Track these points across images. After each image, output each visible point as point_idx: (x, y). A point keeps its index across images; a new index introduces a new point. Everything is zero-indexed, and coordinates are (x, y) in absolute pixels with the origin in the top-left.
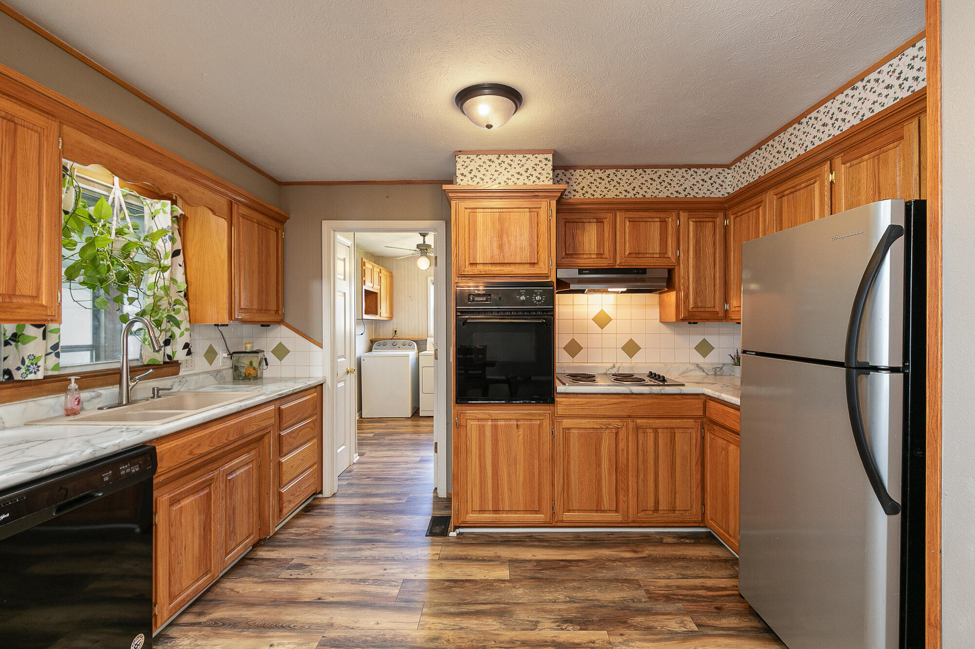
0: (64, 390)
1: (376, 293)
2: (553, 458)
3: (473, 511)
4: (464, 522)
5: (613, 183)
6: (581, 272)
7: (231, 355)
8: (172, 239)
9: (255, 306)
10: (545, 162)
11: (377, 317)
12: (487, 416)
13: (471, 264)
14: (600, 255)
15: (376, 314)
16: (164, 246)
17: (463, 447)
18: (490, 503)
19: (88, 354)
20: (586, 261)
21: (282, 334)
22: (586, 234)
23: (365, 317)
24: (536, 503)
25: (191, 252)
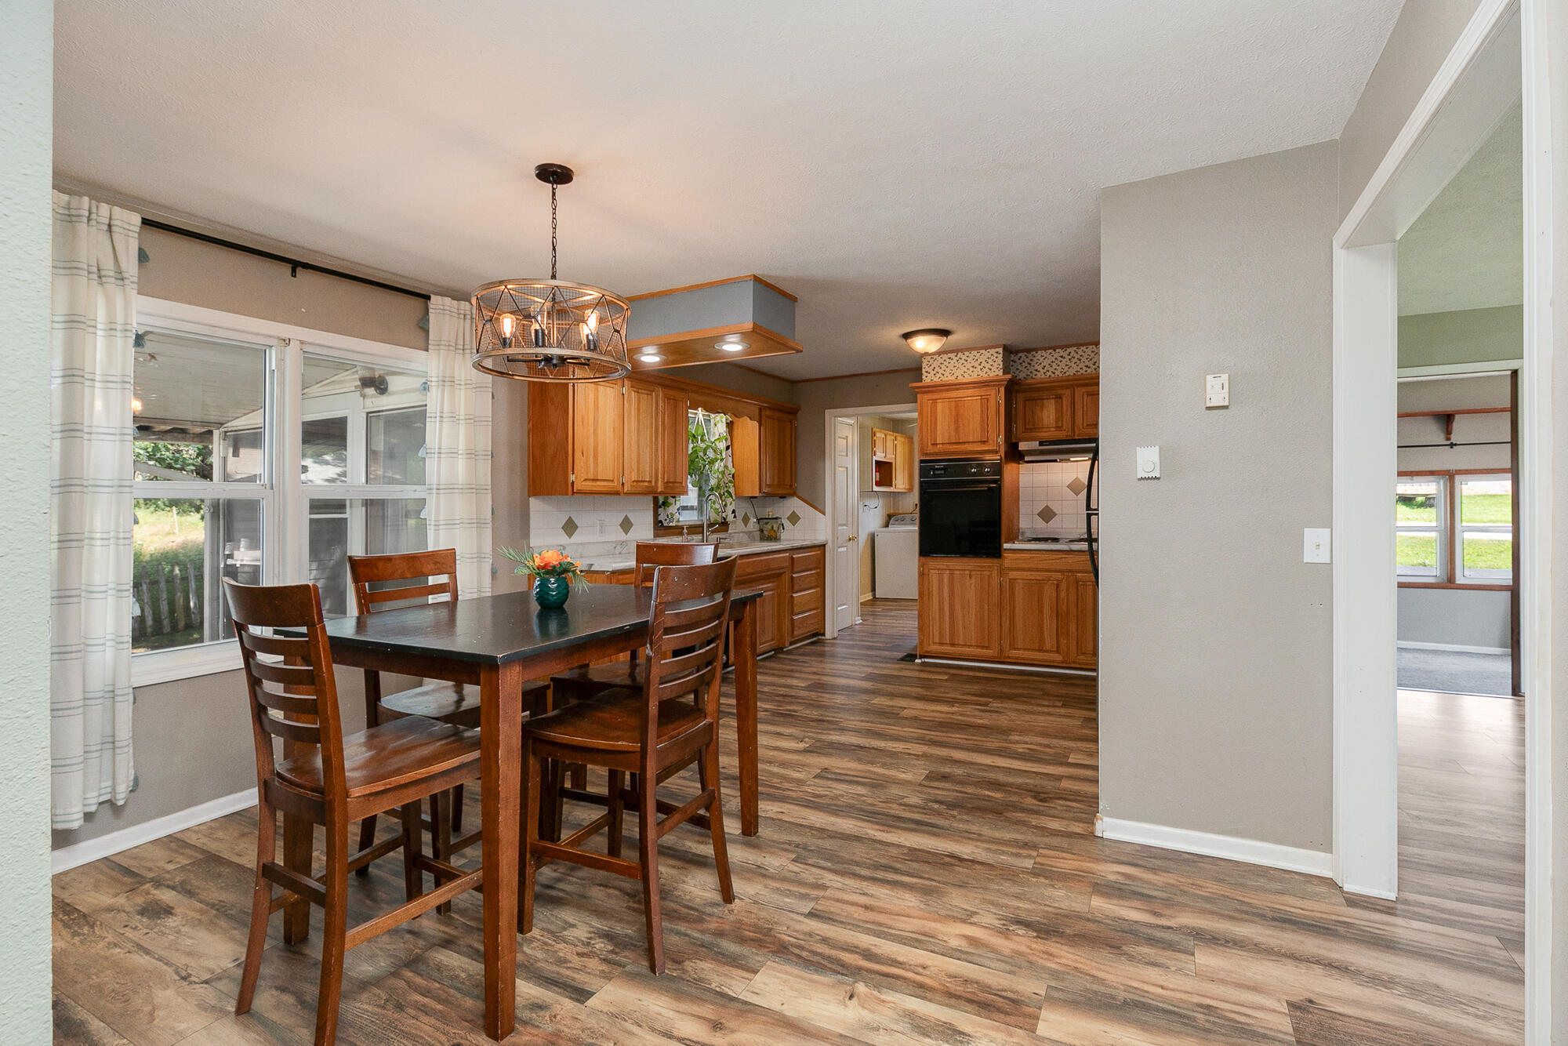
0: (682, 534)
1: (890, 464)
2: (1000, 603)
3: (934, 643)
4: (926, 652)
5: (1074, 360)
6: (1041, 444)
7: (759, 520)
8: (726, 440)
9: (776, 483)
10: (996, 355)
11: (891, 489)
12: (945, 567)
13: (933, 444)
14: (1058, 428)
15: (891, 486)
16: (722, 445)
17: (926, 592)
18: (948, 638)
19: (695, 512)
20: (1045, 434)
21: (795, 504)
22: (1045, 411)
23: (876, 489)
24: (986, 639)
25: (736, 445)
